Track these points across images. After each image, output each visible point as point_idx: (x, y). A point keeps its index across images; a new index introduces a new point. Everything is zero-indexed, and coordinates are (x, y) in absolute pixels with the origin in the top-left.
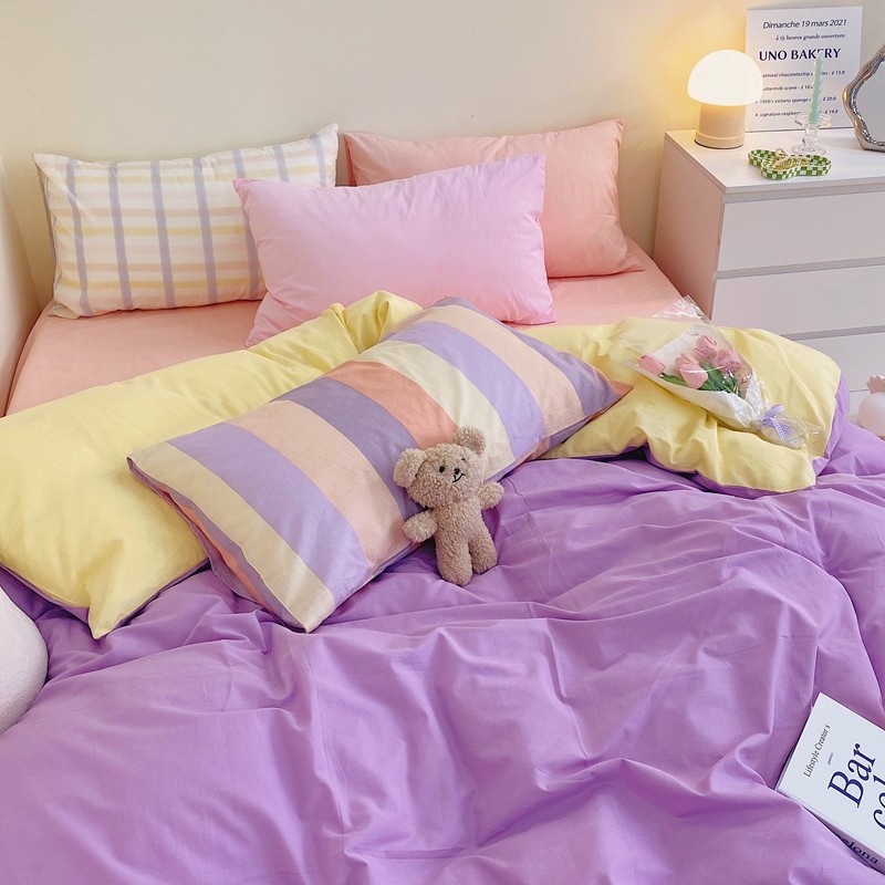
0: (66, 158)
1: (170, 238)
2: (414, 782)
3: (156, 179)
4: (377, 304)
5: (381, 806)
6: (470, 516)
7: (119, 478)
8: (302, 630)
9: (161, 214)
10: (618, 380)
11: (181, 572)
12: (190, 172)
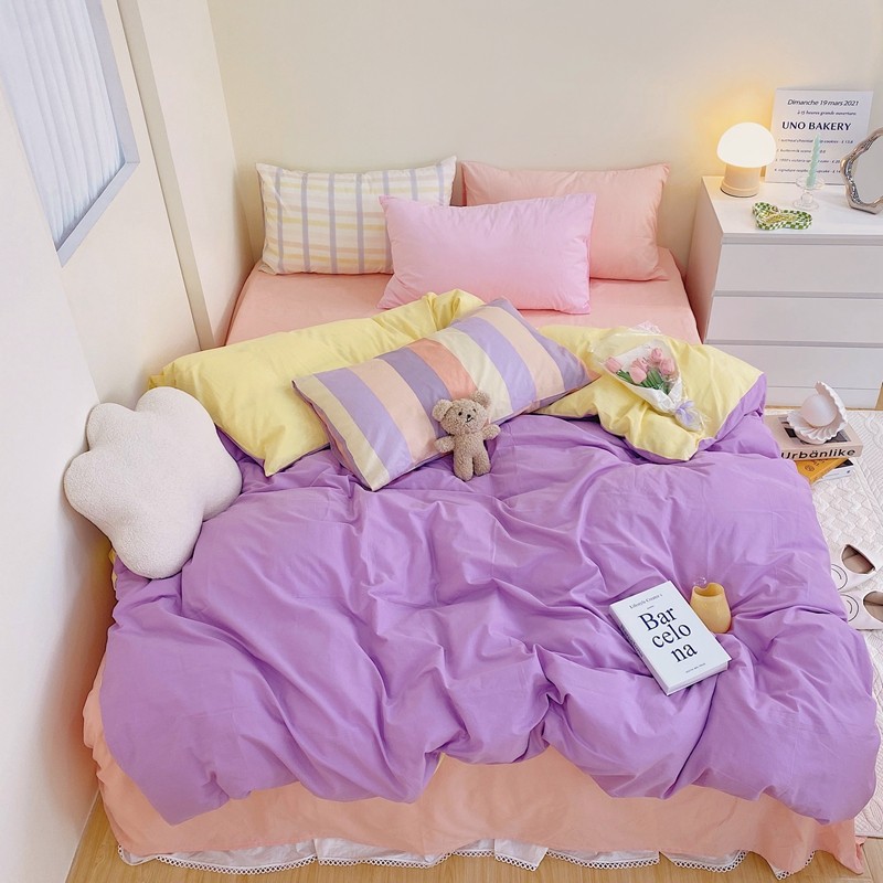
0: (275, 168)
1: (337, 229)
2: (410, 571)
3: (331, 189)
4: (454, 297)
5: (390, 578)
6: (475, 444)
7: (287, 391)
8: (370, 490)
9: (332, 213)
10: (594, 369)
11: (314, 449)
12: (353, 186)
